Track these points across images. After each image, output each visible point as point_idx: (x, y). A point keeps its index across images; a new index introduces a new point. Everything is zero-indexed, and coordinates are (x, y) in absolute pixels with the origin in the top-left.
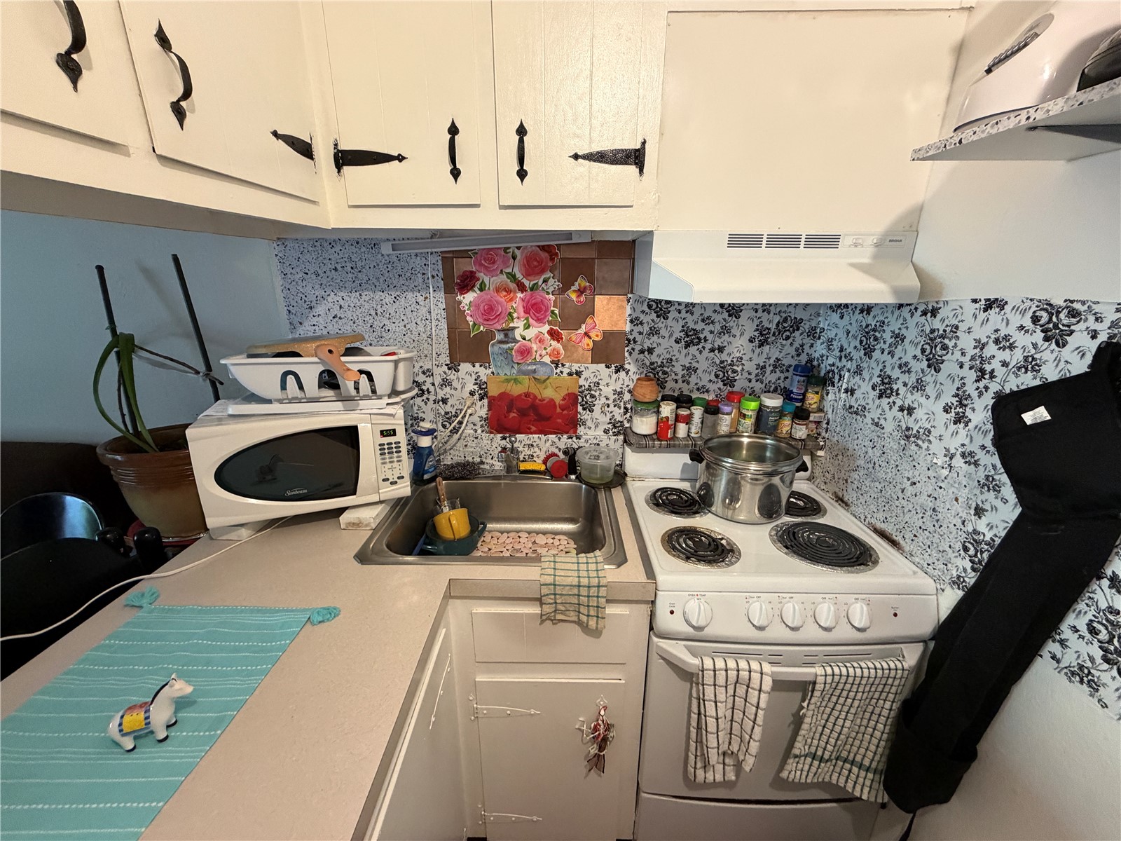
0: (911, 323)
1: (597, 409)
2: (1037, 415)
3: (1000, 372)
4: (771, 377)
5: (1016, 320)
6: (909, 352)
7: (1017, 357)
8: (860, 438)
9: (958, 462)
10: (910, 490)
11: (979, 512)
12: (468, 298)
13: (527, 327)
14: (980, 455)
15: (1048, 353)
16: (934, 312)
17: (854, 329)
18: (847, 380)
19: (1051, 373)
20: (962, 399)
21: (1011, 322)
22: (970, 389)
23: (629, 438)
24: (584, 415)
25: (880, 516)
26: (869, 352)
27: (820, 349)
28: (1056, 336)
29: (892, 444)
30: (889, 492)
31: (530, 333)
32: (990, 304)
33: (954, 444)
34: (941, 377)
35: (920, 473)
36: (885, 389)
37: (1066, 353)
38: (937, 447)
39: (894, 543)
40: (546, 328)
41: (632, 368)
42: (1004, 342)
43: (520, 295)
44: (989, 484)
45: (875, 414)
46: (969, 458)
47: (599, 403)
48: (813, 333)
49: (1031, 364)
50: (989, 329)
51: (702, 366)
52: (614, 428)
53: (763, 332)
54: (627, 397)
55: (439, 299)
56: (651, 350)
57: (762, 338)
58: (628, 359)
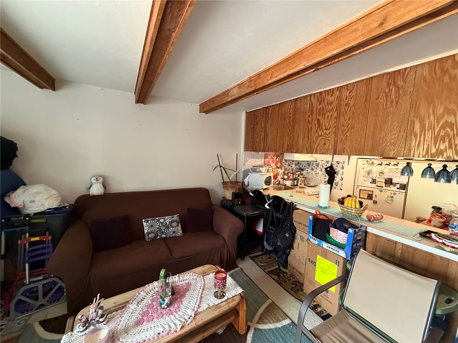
0: (314, 162)
1: (279, 175)
2: (328, 169)
3: (324, 166)
4: (297, 170)
5: (325, 162)
6: (315, 165)
7: (325, 165)
8: (310, 176)
9: (322, 175)
10: (318, 179)
11: (325, 179)
12: (266, 160)
13: (272, 164)
14: (324, 174)
15: (327, 164)
16: (317, 161)
17: (306, 163)
18: (306, 169)
19: (328, 166)
20: (321, 169)
21: (324, 162)
22: (322, 168)
23: (284, 179)
24: (278, 176)
25: (315, 183)
26: (309, 166)
27: (301, 166)
28: (328, 163)
29: (314, 175)
30: (315, 180)
32: (322, 161)
33: (321, 173)
34: (319, 167)
35: (319, 177)
36: (312, 169)
37: (329, 164)
38: (320, 174)
39: (317, 186)
40: (274, 164)
41: (283, 169)
42: (324, 164)
43: (272, 159)
44: (325, 176)
45: (312, 173)
46: (323, 174)
47: (280, 174)
48: (300, 164)
49: (326, 165)
50: (322, 163)
51: (290, 169)
52: (282, 178)
53: (296, 164)
54: (283, 173)
55: (263, 160)
56: (285, 167)
57: (296, 165)
58: (283, 168)
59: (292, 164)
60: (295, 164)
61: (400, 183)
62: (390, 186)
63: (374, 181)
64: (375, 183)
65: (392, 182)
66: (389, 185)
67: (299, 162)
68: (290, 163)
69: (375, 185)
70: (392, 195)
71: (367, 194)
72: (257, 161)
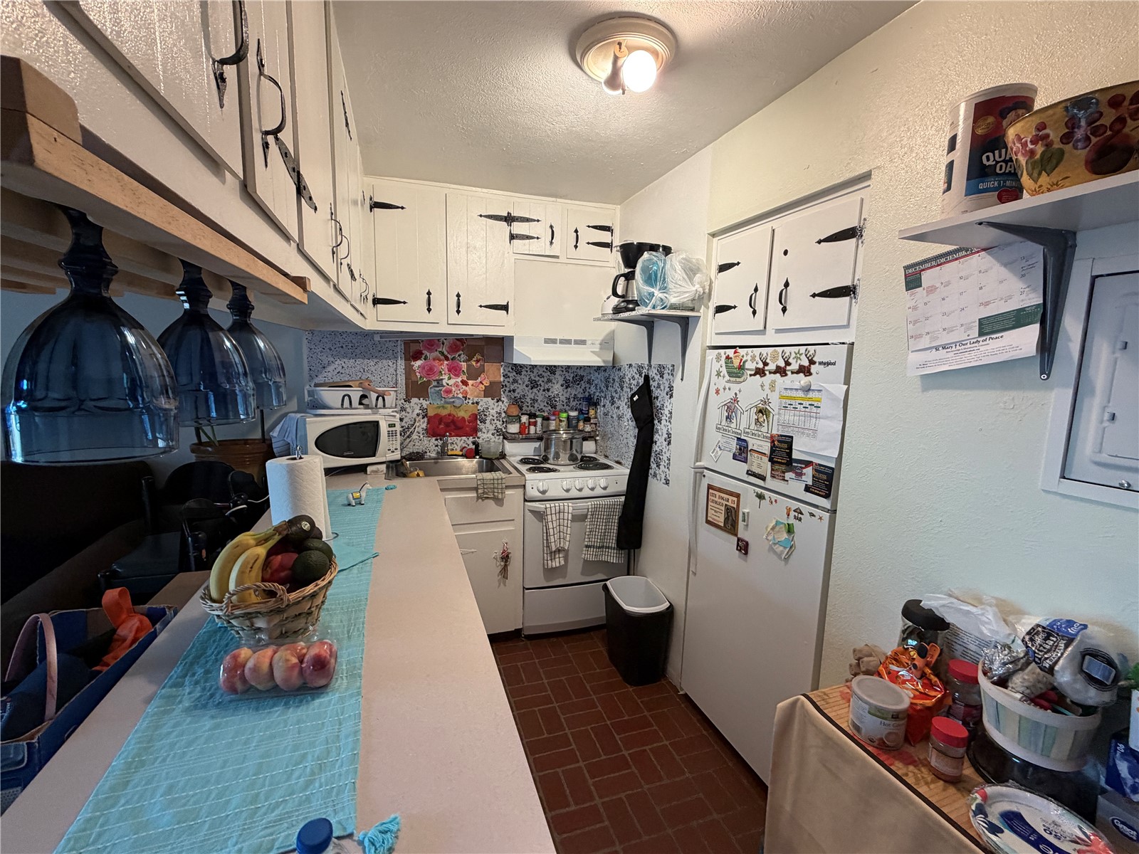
0: (615, 373)
1: (488, 422)
2: (636, 398)
3: (632, 386)
4: (572, 402)
6: (617, 386)
12: (418, 363)
13: (449, 378)
16: (620, 370)
17: (602, 378)
18: (603, 402)
19: (638, 386)
21: (634, 371)
23: (506, 437)
24: (481, 426)
27: (593, 389)
29: (616, 423)
31: (451, 382)
32: (630, 366)
33: (628, 416)
34: (624, 392)
35: (623, 431)
36: (612, 401)
37: (641, 377)
38: (625, 419)
39: (620, 463)
40: (460, 379)
41: (505, 400)
43: (446, 362)
45: (611, 413)
47: (488, 419)
48: (590, 382)
50: (630, 374)
51: (540, 398)
52: (498, 432)
53: (566, 381)
54: (503, 415)
55: (401, 364)
56: (514, 391)
57: (567, 384)
58: (503, 395)
59: (549, 381)
60: (561, 382)
61: (816, 461)
62: (784, 473)
63: (742, 452)
64: (745, 461)
65: (790, 454)
66: (783, 468)
67: (581, 373)
68: (537, 379)
69: (745, 467)
70: (792, 521)
71: (723, 509)
72: (373, 369)
